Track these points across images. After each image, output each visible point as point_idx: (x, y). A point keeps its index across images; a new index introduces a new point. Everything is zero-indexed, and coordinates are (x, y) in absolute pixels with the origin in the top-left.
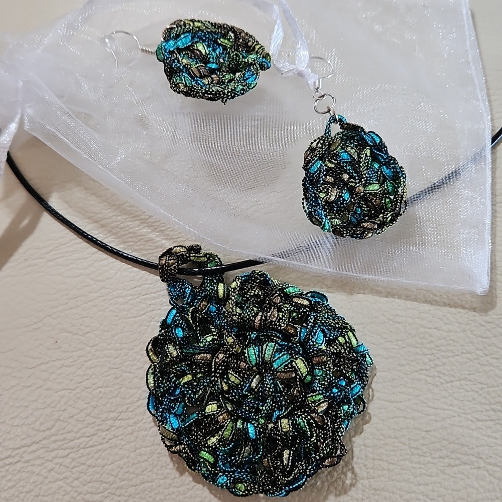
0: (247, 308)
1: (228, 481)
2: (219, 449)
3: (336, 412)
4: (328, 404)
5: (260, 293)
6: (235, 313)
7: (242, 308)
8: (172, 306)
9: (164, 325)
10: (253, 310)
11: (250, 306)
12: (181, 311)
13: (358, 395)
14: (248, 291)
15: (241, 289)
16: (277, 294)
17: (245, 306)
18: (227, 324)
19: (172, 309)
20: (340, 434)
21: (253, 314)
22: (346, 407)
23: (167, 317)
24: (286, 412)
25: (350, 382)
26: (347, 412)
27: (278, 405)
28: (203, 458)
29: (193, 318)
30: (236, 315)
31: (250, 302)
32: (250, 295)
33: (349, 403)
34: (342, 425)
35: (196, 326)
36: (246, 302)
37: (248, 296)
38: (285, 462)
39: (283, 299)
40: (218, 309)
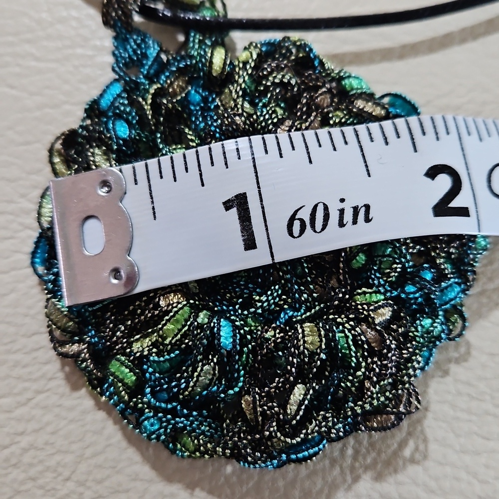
0: (265, 106)
1: (162, 430)
2: (148, 360)
3: (405, 327)
4: (392, 312)
5: (293, 82)
6: (240, 111)
7: (253, 104)
8: (117, 77)
9: (93, 110)
10: (275, 112)
11: (269, 103)
12: (132, 89)
13: (453, 302)
14: (270, 73)
15: (258, 67)
16: (324, 89)
17: (261, 101)
18: (221, 129)
19: (116, 80)
20: (411, 371)
21: (275, 120)
22: (427, 322)
23: (101, 95)
24: (308, 314)
25: (441, 276)
26: (428, 332)
27: (293, 298)
28: (113, 374)
29: (155, 106)
30: (240, 115)
31: (272, 95)
32: (273, 83)
33: (433, 315)
34: (416, 355)
35: (157, 124)
36: (264, 94)
37: (269, 84)
38: (292, 408)
39: (336, 100)
40: (205, 100)
